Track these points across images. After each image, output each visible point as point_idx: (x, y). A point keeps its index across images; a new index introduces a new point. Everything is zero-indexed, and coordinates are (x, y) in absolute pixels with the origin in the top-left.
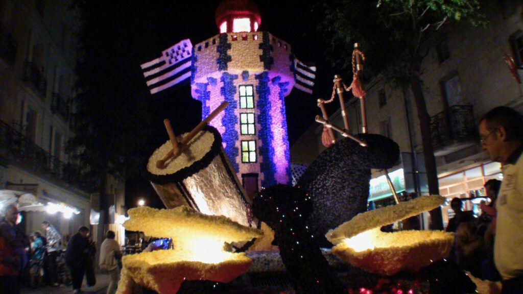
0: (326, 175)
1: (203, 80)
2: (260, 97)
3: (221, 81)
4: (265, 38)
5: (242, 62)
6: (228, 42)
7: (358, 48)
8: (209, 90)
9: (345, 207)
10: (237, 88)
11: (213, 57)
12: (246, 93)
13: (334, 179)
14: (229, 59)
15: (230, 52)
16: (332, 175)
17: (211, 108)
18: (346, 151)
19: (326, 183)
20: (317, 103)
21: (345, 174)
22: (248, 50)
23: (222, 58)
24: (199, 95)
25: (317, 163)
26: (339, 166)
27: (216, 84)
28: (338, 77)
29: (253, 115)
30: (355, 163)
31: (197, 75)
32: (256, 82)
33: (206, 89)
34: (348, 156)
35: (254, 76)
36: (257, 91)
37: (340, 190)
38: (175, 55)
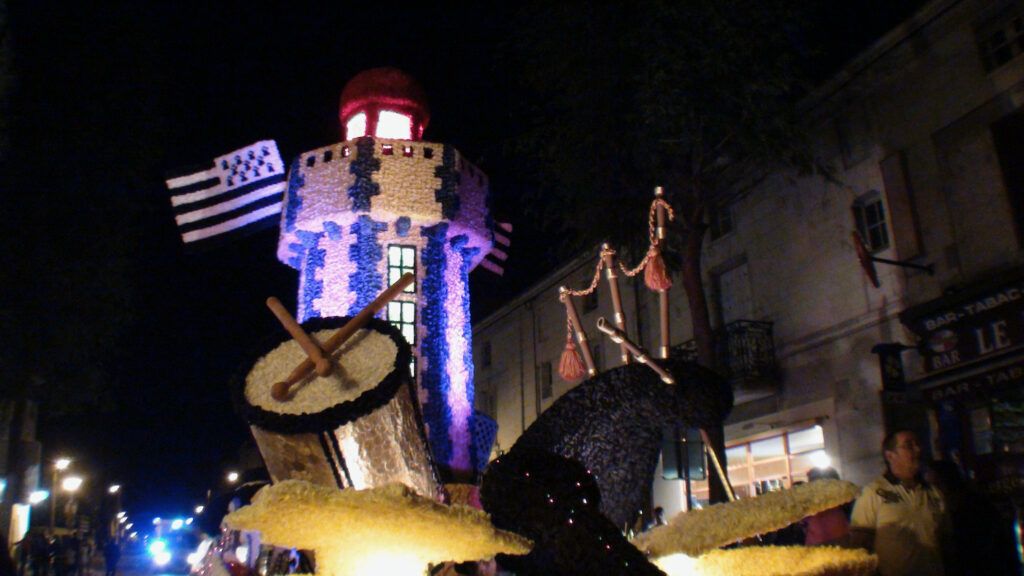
0: (584, 435)
1: (315, 225)
2: (428, 272)
3: (352, 233)
4: (447, 156)
5: (399, 198)
6: (375, 156)
7: (663, 197)
8: (324, 248)
9: (616, 498)
10: (385, 250)
11: (341, 182)
12: (401, 261)
13: (598, 444)
14: (375, 190)
15: (377, 177)
16: (596, 436)
17: (325, 284)
18: (627, 391)
19: (582, 451)
20: (558, 294)
21: (621, 436)
22: (413, 177)
23: (360, 187)
24: (295, 255)
25: (563, 411)
26: (611, 419)
27: (341, 237)
28: (611, 247)
29: (412, 306)
30: (644, 414)
31: (301, 214)
32: (422, 242)
33: (317, 244)
34: (630, 400)
35: (419, 230)
36: (422, 258)
37: (608, 466)
38: (241, 168)
